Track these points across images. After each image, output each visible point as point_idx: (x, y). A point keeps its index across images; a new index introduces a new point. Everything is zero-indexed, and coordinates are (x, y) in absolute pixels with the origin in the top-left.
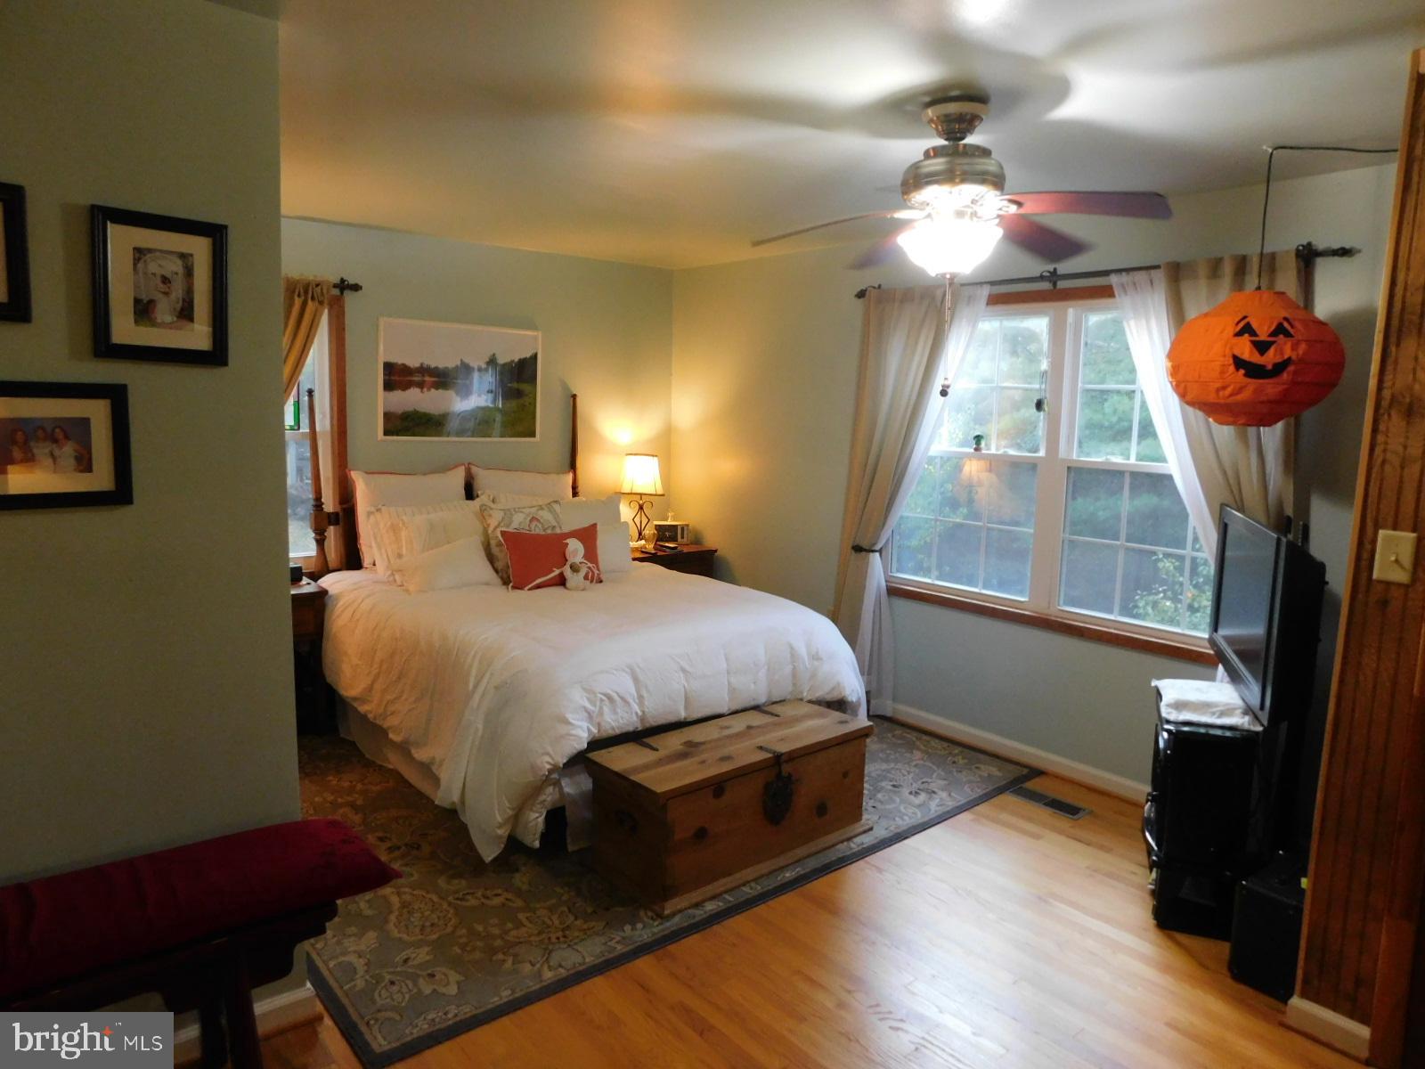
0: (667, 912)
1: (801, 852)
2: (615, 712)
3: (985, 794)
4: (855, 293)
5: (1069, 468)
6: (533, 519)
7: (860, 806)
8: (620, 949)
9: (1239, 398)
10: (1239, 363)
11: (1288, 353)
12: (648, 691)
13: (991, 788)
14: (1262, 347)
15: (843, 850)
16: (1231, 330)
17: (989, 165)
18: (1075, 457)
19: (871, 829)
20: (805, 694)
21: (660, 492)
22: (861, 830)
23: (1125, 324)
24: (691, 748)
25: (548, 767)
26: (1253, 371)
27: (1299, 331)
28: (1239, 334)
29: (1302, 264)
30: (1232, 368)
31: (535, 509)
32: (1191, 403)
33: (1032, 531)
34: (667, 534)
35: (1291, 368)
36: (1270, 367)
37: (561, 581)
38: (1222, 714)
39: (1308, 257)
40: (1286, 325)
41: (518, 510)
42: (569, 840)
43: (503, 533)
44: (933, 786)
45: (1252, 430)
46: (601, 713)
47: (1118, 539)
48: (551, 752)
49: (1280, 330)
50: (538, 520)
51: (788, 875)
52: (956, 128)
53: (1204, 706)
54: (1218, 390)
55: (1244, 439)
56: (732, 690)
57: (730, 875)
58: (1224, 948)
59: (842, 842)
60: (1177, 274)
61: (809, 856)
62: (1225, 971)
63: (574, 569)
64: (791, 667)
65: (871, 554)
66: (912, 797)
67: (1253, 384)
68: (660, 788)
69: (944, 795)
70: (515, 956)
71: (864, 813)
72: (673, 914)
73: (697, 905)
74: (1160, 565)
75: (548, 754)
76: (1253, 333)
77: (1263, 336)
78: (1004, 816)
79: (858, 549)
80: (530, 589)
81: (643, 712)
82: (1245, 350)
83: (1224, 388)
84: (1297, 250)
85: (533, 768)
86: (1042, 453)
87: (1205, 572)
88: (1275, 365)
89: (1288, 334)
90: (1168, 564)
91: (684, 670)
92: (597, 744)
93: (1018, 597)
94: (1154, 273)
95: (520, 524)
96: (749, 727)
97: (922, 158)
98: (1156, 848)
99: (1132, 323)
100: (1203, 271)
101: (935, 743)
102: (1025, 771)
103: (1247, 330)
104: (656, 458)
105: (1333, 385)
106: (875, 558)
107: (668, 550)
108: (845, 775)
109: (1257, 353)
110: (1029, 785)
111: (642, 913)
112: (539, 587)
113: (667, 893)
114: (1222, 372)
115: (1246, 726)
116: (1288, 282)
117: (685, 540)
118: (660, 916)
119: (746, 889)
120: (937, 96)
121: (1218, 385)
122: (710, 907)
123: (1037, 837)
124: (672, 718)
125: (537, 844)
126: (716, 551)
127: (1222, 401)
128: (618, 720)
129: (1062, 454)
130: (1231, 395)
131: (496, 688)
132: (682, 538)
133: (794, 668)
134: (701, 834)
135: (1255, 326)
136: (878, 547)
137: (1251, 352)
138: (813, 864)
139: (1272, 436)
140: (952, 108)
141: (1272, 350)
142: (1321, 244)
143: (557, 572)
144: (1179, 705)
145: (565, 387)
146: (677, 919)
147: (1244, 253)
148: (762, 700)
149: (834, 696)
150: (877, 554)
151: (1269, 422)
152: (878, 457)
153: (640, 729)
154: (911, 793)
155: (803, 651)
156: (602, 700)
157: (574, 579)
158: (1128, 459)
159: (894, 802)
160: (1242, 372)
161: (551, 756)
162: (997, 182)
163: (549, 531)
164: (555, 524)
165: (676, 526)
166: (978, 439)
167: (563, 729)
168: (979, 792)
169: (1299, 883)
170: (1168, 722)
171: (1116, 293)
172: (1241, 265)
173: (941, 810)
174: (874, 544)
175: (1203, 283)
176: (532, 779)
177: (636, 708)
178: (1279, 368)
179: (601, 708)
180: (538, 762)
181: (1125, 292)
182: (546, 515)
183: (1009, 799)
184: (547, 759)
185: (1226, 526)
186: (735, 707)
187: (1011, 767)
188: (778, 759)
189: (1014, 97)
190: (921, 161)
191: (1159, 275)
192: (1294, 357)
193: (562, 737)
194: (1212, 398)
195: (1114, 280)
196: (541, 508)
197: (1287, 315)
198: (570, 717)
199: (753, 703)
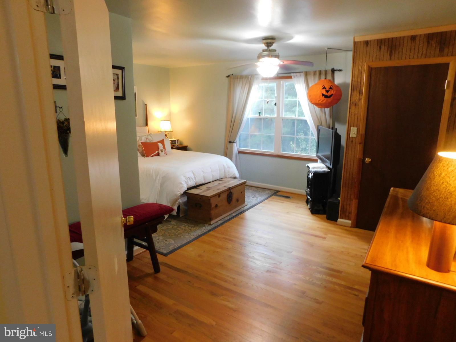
0: (211, 224)
1: (235, 210)
2: (190, 182)
3: (269, 196)
4: (226, 76)
5: (282, 119)
6: (147, 139)
7: (244, 200)
8: (205, 231)
9: (323, 102)
10: (323, 95)
11: (332, 93)
12: (196, 176)
13: (269, 195)
14: (327, 92)
15: (242, 209)
16: (321, 88)
17: (275, 53)
18: (283, 116)
19: (247, 205)
20: (227, 177)
21: (171, 131)
22: (245, 205)
23: (295, 85)
24: (209, 189)
25: (180, 194)
26: (326, 97)
27: (334, 88)
28: (323, 89)
29: (332, 73)
30: (322, 96)
31: (147, 136)
32: (313, 104)
33: (274, 135)
34: (173, 142)
35: (333, 96)
36: (329, 96)
37: (158, 154)
38: (322, 169)
39: (333, 71)
40: (331, 87)
41: (142, 136)
42: (180, 214)
43: (141, 143)
44: (257, 196)
45: (323, 109)
46: (188, 182)
47: (294, 135)
48: (180, 191)
49: (330, 88)
50: (148, 139)
51: (233, 215)
52: (269, 45)
53: (318, 168)
54: (319, 101)
55: (322, 111)
56: (213, 176)
57: (222, 215)
58: (325, 216)
59: (242, 208)
60: (306, 74)
61: (236, 211)
62: (326, 219)
63: (162, 151)
64: (224, 170)
65: (234, 143)
66: (253, 199)
67: (326, 99)
68: (209, 195)
69: (260, 197)
70: (183, 235)
71: (245, 202)
72: (213, 224)
73: (217, 222)
74: (291, 146)
75: (179, 191)
76: (326, 89)
77: (327, 89)
78: (274, 200)
79: (230, 142)
80: (151, 157)
81: (196, 181)
82: (324, 92)
83: (320, 100)
84: (331, 70)
85: (176, 195)
86: (275, 116)
87: (302, 147)
88: (330, 95)
89: (332, 89)
90: (293, 145)
91: (203, 172)
92: (189, 189)
93: (271, 151)
94: (301, 73)
95: (144, 140)
96: (219, 183)
97: (262, 51)
98: (310, 198)
99: (296, 85)
100: (312, 74)
101: (253, 188)
102: (276, 191)
103: (324, 88)
104: (170, 121)
105: (340, 99)
106: (235, 144)
107: (176, 147)
108: (242, 192)
109: (326, 93)
110: (278, 194)
111: (205, 225)
112: (153, 156)
113: (211, 220)
114: (320, 97)
115: (327, 170)
116: (329, 77)
117: (178, 144)
118: (210, 225)
119: (226, 218)
120: (266, 38)
121: (319, 100)
122: (220, 222)
123: (283, 203)
124: (202, 183)
125: (176, 214)
126: (187, 146)
127: (320, 103)
128: (192, 183)
129: (281, 116)
130: (321, 102)
131: (162, 178)
132: (177, 143)
133: (225, 170)
134: (216, 206)
135: (326, 87)
136: (235, 141)
137: (325, 93)
138: (237, 213)
139: (327, 110)
140: (269, 41)
141: (329, 92)
142: (335, 69)
143: (157, 152)
144: (314, 168)
145: (143, 102)
146: (214, 225)
147: (320, 70)
148: (218, 178)
149: (234, 176)
150: (235, 143)
151: (327, 107)
152: (235, 119)
153: (195, 185)
154: (252, 198)
155: (226, 166)
156: (188, 179)
157: (161, 154)
158: (296, 116)
159: (249, 200)
160: (324, 97)
161: (180, 192)
162: (277, 56)
163: (151, 142)
164: (152, 140)
165: (175, 140)
166: (260, 113)
167: (181, 186)
168: (267, 196)
169: (338, 199)
170: (312, 171)
171: (293, 78)
172: (320, 72)
173: (261, 200)
174: (235, 140)
175: (312, 76)
176: (176, 198)
177: (194, 180)
178: (331, 96)
179: (188, 180)
180: (177, 193)
181: (295, 77)
182: (149, 137)
183: (273, 197)
184: (179, 193)
185: (319, 130)
186: (213, 180)
187: (273, 191)
188: (230, 189)
189: (280, 39)
190: (261, 53)
191: (302, 74)
192: (333, 94)
193: (181, 187)
194: (318, 102)
195: (292, 75)
196: (148, 136)
197: (332, 85)
198: (182, 182)
199: (217, 179)
